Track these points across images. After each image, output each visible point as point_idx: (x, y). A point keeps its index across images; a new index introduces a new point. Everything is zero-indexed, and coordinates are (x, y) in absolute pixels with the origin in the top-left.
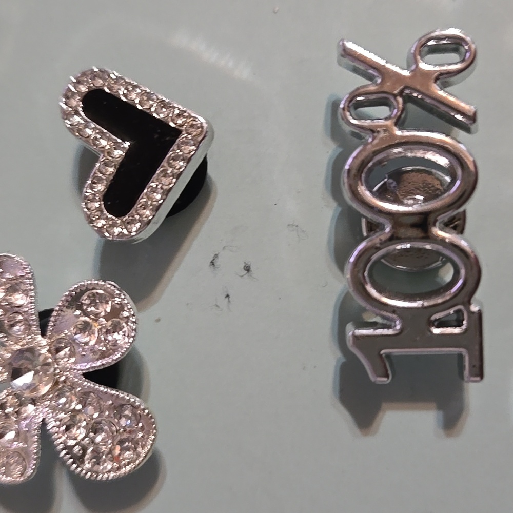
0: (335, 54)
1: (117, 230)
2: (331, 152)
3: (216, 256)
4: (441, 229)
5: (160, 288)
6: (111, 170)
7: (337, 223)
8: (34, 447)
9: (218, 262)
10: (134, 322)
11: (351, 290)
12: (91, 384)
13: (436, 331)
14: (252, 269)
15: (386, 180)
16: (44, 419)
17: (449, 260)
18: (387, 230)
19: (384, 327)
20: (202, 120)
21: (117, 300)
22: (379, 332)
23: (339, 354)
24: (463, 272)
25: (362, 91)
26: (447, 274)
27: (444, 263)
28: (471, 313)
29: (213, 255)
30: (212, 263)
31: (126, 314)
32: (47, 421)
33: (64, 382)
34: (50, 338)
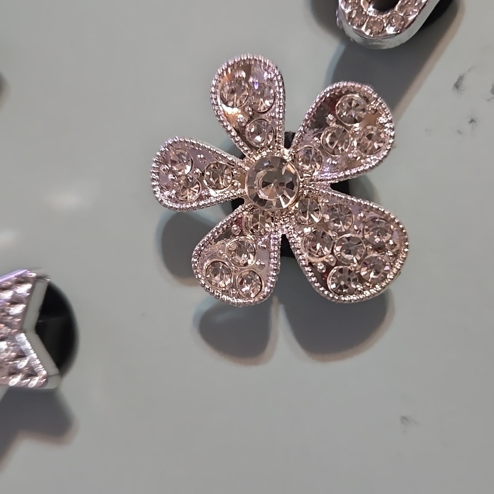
3: (461, 78)
8: (274, 264)
9: (463, 84)
30: (456, 86)
31: (382, 120)
32: (288, 236)
33: (307, 197)
34: (295, 148)
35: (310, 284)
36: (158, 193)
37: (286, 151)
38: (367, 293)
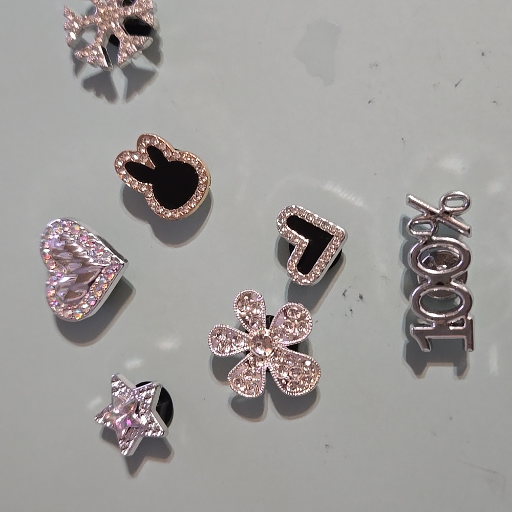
0: (405, 201)
1: (303, 281)
2: (402, 242)
3: (346, 291)
4: (454, 282)
5: (317, 306)
6: (301, 253)
7: (405, 276)
8: (264, 380)
9: (346, 294)
10: (312, 323)
11: (412, 309)
12: (292, 351)
13: (451, 328)
14: (363, 297)
15: (429, 256)
16: (267, 368)
17: (457, 295)
18: (429, 282)
19: (427, 326)
20: (342, 229)
21: (303, 312)
22: (425, 328)
23: (406, 339)
24: (464, 302)
25: (417, 219)
26: (458, 301)
27: (456, 297)
28: (467, 320)
29: (344, 290)
30: (344, 294)
31: (307, 319)
32: (269, 368)
33: (277, 350)
34: (271, 330)
35: (279, 389)
36: (212, 348)
37: (267, 331)
38: (304, 392)
